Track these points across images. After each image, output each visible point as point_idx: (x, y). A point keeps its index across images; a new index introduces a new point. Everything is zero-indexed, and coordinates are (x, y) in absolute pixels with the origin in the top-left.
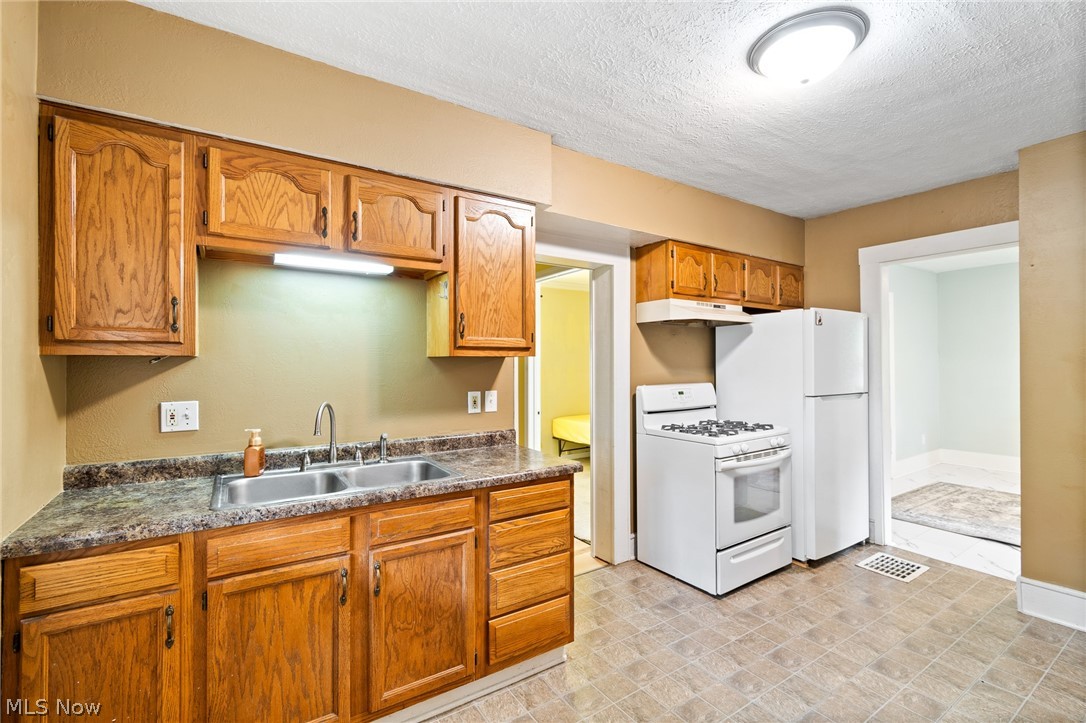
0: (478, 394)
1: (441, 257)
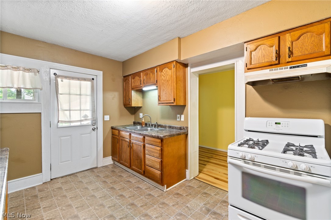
0: (179, 115)
1: (156, 83)
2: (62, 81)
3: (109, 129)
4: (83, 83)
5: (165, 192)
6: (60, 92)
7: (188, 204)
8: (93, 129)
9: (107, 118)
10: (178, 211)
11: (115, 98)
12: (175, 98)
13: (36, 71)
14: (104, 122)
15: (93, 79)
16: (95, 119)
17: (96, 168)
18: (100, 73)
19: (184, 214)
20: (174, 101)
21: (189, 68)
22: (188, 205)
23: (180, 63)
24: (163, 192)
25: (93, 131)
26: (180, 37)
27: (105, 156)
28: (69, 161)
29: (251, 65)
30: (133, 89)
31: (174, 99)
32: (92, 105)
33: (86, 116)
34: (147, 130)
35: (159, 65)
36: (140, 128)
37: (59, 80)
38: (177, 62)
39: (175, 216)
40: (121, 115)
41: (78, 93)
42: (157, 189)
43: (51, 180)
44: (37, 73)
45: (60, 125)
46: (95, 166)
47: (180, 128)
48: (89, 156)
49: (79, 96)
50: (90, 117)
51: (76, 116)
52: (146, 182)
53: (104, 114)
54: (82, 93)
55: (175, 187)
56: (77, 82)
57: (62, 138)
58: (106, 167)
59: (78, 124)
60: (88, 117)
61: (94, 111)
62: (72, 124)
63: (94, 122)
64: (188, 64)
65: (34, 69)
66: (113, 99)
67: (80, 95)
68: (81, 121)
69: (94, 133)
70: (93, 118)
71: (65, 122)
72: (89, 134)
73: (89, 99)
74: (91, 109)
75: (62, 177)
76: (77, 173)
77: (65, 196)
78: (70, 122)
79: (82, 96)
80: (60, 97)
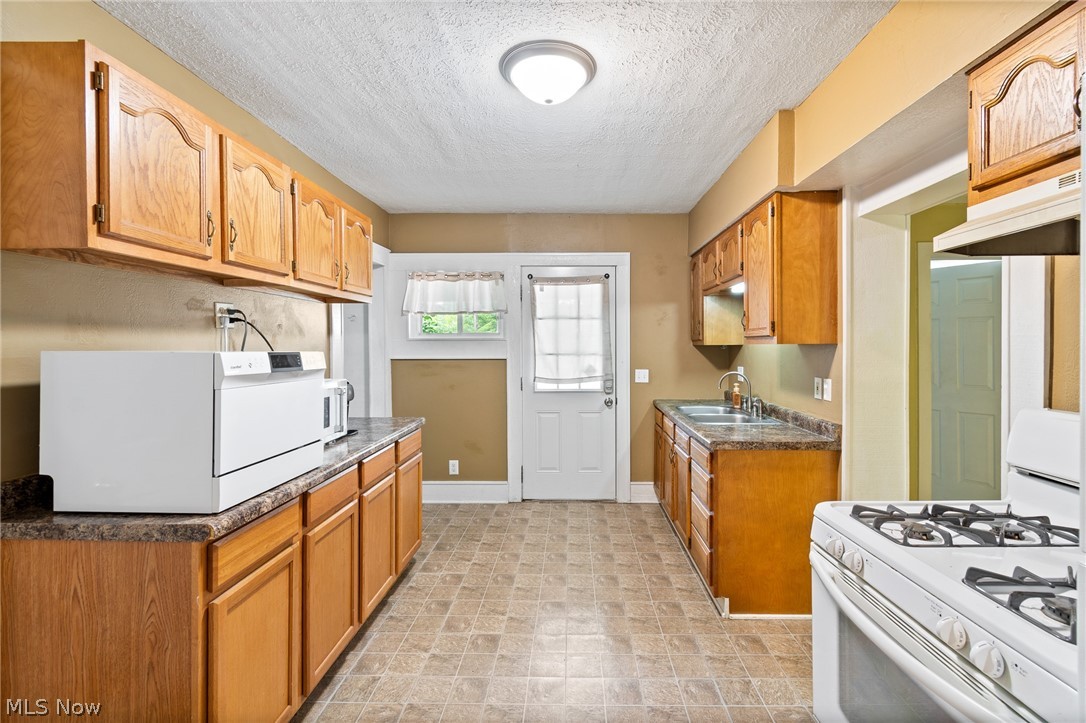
0: (820, 380)
1: (740, 272)
2: (542, 290)
3: (646, 407)
4: (586, 288)
5: (723, 620)
6: (539, 314)
7: (757, 679)
8: (606, 403)
9: (642, 376)
10: (710, 676)
11: (667, 322)
12: (776, 320)
13: (499, 276)
14: (635, 387)
15: (607, 276)
16: (609, 377)
17: (614, 502)
18: (624, 259)
19: (718, 691)
20: (774, 331)
21: (845, 203)
22: (755, 682)
23: (803, 195)
24: (718, 617)
25: (607, 409)
26: (787, 105)
27: (634, 477)
28: (554, 469)
29: (989, 170)
30: (707, 291)
31: (773, 324)
32: (604, 341)
33: (590, 369)
34: (733, 420)
35: (747, 214)
36: (726, 412)
37: (537, 287)
38: (781, 194)
39: (687, 681)
40: (684, 370)
41: (575, 315)
42: (710, 601)
43: (523, 500)
44: (500, 281)
45: (541, 386)
46: (612, 497)
47: (819, 428)
48: (595, 468)
49: (575, 321)
50: (599, 372)
51: (568, 368)
52: (695, 575)
53: (635, 365)
54: (582, 314)
55: (768, 622)
56: (572, 288)
57: (542, 415)
58: (637, 506)
59: (574, 387)
60: (594, 371)
61: (609, 356)
62: (563, 387)
63: (610, 385)
64: (841, 190)
65: (495, 273)
66: (660, 324)
67: (578, 318)
68: (580, 380)
69: (609, 412)
70: (606, 375)
71: (547, 380)
72: (597, 415)
73: (596, 326)
74: (601, 353)
75: (542, 501)
76: (570, 501)
77: (563, 557)
78: (557, 381)
79: (581, 321)
80: (538, 323)
